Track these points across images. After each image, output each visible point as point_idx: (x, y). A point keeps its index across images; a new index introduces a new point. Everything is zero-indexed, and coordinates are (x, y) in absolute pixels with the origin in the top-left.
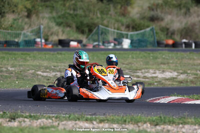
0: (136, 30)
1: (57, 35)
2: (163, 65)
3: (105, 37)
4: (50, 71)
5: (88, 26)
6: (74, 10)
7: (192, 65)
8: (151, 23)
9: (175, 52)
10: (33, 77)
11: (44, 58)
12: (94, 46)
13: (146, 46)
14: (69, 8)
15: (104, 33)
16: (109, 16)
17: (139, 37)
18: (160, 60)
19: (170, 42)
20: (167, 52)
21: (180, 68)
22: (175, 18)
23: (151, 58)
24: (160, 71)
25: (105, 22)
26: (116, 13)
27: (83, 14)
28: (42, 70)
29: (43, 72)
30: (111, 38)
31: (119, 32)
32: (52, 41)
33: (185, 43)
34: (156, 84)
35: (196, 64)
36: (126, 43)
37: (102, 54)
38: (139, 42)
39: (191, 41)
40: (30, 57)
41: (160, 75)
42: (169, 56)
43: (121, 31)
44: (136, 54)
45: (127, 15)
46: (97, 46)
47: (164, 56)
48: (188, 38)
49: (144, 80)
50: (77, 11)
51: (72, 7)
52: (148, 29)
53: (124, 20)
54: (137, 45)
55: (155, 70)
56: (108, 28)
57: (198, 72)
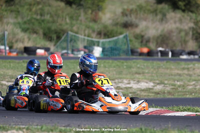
0: (109, 37)
1: (23, 42)
2: (138, 75)
3: (75, 44)
5: (56, 33)
6: (41, 15)
7: (169, 75)
8: (124, 30)
9: (151, 61)
11: (9, 66)
12: (62, 55)
13: (119, 54)
14: (36, 13)
15: (73, 40)
16: (79, 22)
17: (112, 45)
18: (134, 70)
19: (145, 50)
20: (141, 61)
21: (156, 78)
22: (150, 24)
23: (125, 67)
24: (134, 81)
25: (75, 28)
26: (87, 19)
27: (51, 19)
28: (7, 80)
29: (8, 82)
31: (90, 39)
32: (17, 49)
33: (161, 51)
34: (130, 95)
35: (173, 74)
36: (97, 51)
37: (71, 63)
38: (112, 50)
39: (167, 50)
41: (134, 86)
42: (144, 66)
43: (92, 38)
44: (108, 63)
45: (99, 22)
46: (66, 55)
47: (138, 66)
48: (165, 46)
49: (118, 90)
50: (44, 16)
51: (39, 12)
52: (121, 36)
53: (96, 27)
54: (109, 53)
55: (129, 81)
56: (77, 35)
57: (176, 82)
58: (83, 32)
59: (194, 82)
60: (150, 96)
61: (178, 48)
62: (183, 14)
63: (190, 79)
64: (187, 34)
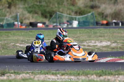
0: (82, 15)
1: (29, 19)
2: (101, 37)
3: (61, 20)
4: (25, 43)
5: (49, 13)
6: (40, 2)
7: (120, 37)
8: (91, 10)
9: (108, 29)
10: (13, 47)
11: (20, 34)
12: (54, 26)
13: (89, 25)
14: (36, 1)
15: (60, 17)
16: (63, 6)
17: (84, 19)
18: (98, 34)
19: (105, 22)
20: (103, 29)
21: (112, 39)
22: (107, 6)
23: (93, 33)
24: (98, 41)
25: (61, 10)
26: (68, 4)
27: (46, 5)
28: (20, 43)
29: (20, 44)
30: (65, 20)
31: (70, 16)
32: (25, 23)
33: (115, 23)
34: (96, 50)
35: (122, 36)
36: (75, 24)
38: (84, 23)
39: (118, 21)
40: (11, 34)
41: (99, 44)
42: (104, 32)
43: (72, 15)
44: (82, 30)
45: (75, 5)
46: (56, 26)
47: (101, 32)
48: (117, 19)
49: (88, 47)
50: (42, 3)
52: (90, 14)
53: (74, 8)
54: (82, 25)
55: (95, 41)
56: (62, 14)
58: (66, 12)
60: (109, 50)
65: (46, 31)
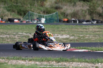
0: (48, 14)
1: (8, 16)
3: (32, 17)
4: (4, 34)
5: (23, 12)
6: (16, 3)
7: (77, 32)
8: (56, 10)
9: (68, 25)
11: (1, 28)
12: (26, 22)
13: (53, 22)
14: (14, 2)
15: (32, 15)
16: (34, 6)
17: (50, 17)
18: (60, 29)
19: (66, 20)
20: (64, 25)
21: (71, 33)
22: (68, 8)
23: (56, 28)
24: (60, 34)
25: (32, 10)
26: (38, 5)
27: (21, 5)
30: (35, 18)
31: (39, 14)
32: (5, 19)
33: (73, 20)
34: (58, 41)
35: (79, 31)
36: (43, 20)
37: (31, 26)
38: (50, 20)
39: (76, 20)
41: (60, 37)
42: (65, 27)
43: (41, 14)
44: (48, 26)
45: (44, 6)
46: (28, 22)
47: (62, 27)
48: (75, 18)
50: (18, 4)
51: (15, 2)
52: (54, 13)
53: (42, 9)
54: (48, 21)
56: (34, 13)
57: (80, 35)
58: (36, 11)
59: (89, 35)
60: (68, 42)
61: (82, 19)
62: (84, 2)
63: (87, 34)
64: (86, 12)
65: (21, 25)
